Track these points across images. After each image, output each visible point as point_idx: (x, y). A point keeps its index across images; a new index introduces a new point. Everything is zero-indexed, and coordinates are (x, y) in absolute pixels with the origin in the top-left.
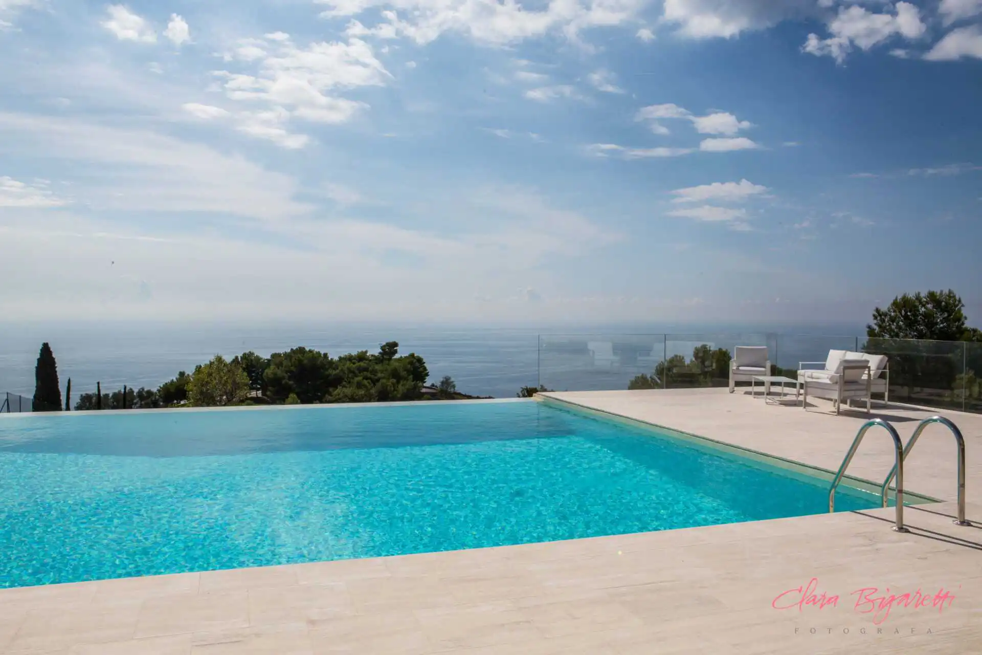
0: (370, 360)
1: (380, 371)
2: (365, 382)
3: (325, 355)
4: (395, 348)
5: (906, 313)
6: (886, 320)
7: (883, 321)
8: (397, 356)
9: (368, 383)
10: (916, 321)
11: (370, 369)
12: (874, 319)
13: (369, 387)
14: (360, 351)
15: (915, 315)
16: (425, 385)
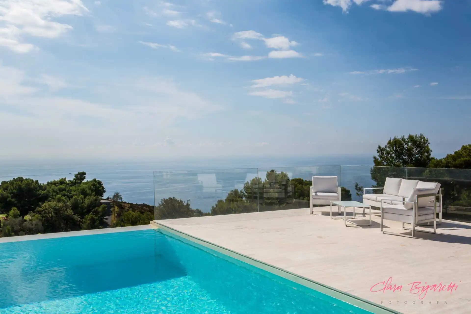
0: (68, 184)
1: (73, 190)
2: (63, 198)
3: (37, 182)
4: (84, 176)
5: (396, 148)
6: (384, 153)
7: (383, 154)
8: (85, 181)
9: (66, 198)
10: (402, 154)
11: (67, 189)
12: (378, 153)
13: (66, 201)
14: (61, 178)
15: (402, 150)
16: (103, 198)
